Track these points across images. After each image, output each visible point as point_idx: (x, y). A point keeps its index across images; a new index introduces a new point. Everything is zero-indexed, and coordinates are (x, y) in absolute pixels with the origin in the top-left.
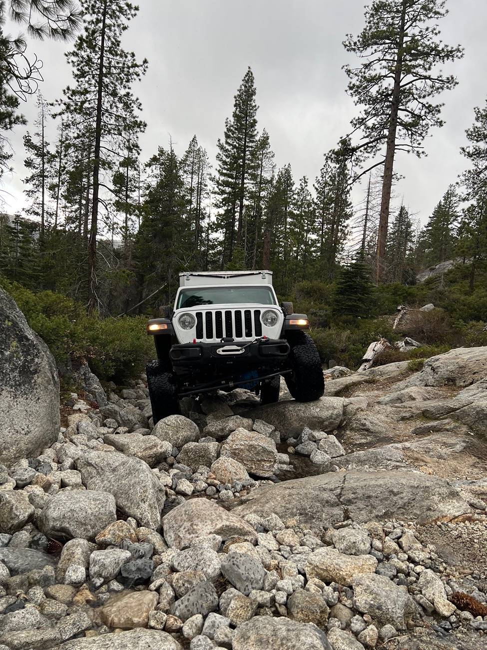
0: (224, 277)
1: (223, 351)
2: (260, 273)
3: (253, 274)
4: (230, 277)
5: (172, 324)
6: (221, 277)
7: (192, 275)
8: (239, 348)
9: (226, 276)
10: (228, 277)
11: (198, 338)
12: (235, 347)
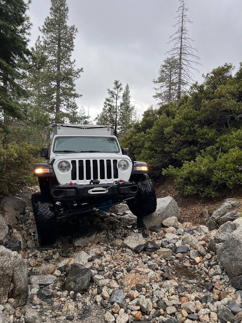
0: (84, 128)
1: (93, 191)
2: (106, 127)
3: (102, 127)
4: (87, 128)
5: (53, 168)
6: (82, 128)
7: (62, 126)
8: (104, 189)
9: (85, 128)
10: (86, 128)
11: (73, 179)
12: (101, 189)
